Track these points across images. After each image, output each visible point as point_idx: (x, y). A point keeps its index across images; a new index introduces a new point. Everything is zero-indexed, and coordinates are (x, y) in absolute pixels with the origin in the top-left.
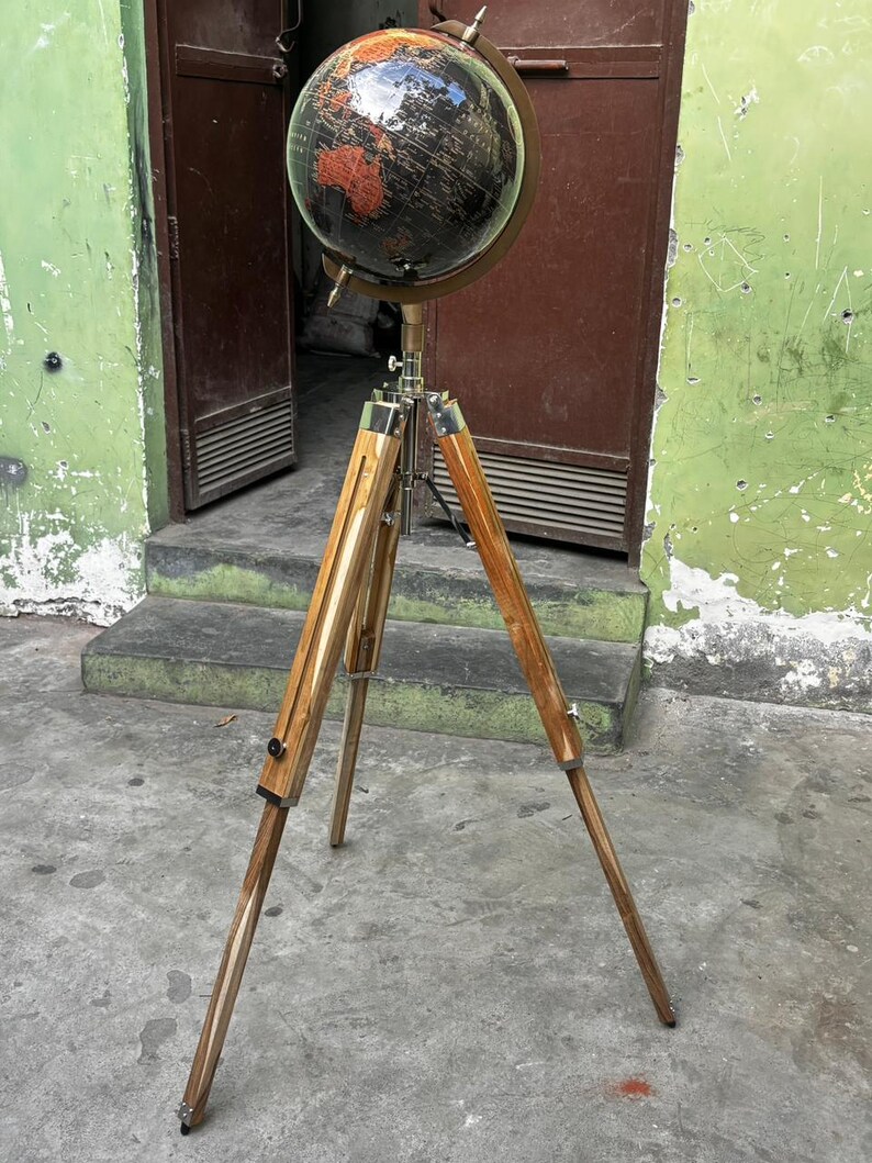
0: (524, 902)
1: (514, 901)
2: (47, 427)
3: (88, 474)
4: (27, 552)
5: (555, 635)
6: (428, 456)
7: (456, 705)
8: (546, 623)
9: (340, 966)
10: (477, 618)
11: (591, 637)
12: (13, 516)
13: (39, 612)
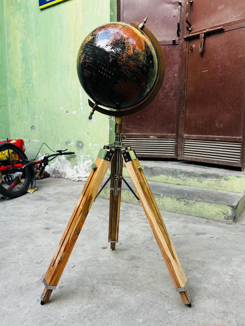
0: (189, 258)
1: (185, 257)
2: (88, 133)
3: (96, 145)
4: (82, 165)
5: (217, 190)
6: (182, 142)
7: (181, 204)
8: (214, 186)
9: (118, 266)
10: (193, 184)
11: (228, 191)
12: (80, 156)
13: (83, 180)
